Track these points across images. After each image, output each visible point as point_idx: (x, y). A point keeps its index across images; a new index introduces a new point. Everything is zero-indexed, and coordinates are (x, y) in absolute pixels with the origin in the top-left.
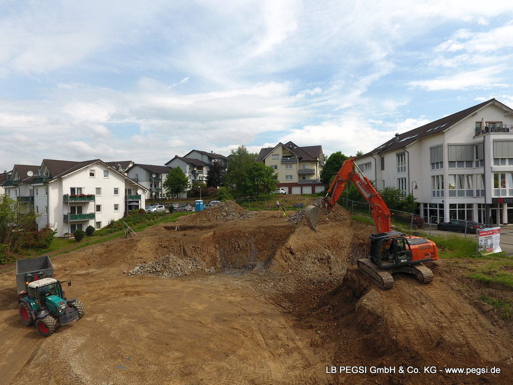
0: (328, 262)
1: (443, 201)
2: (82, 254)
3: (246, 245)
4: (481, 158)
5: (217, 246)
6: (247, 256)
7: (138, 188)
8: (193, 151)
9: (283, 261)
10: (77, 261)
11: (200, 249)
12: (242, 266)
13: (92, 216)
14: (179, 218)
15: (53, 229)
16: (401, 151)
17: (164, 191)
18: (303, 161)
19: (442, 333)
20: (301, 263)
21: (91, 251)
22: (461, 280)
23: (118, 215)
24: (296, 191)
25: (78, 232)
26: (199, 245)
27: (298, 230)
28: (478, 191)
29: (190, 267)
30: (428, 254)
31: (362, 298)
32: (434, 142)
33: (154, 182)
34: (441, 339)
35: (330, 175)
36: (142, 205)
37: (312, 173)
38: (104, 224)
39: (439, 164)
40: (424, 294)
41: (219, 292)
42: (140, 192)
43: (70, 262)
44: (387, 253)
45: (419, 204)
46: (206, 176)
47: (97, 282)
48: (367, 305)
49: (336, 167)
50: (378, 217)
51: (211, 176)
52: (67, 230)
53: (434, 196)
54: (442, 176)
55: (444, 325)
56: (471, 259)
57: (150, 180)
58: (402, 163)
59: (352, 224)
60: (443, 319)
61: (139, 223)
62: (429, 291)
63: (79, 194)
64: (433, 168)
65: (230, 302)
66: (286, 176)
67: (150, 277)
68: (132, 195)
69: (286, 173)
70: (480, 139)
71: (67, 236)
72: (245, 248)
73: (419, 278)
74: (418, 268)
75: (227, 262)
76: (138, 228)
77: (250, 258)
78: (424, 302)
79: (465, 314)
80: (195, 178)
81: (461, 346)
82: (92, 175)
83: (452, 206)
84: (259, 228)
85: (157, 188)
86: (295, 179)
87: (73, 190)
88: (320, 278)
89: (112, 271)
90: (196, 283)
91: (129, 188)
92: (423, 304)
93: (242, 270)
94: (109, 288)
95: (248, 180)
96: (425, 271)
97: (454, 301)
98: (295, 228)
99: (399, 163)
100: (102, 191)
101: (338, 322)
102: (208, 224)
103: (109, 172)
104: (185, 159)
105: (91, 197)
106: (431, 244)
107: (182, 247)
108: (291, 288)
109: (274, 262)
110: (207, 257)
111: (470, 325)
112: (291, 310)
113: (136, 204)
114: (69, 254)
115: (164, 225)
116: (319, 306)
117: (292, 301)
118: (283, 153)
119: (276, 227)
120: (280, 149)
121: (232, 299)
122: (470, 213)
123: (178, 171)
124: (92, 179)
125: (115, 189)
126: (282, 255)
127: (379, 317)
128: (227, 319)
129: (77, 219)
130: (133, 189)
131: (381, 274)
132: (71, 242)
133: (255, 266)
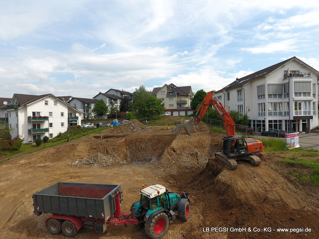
0: (196, 156)
1: (265, 119)
2: (41, 154)
3: (146, 147)
4: (287, 92)
5: (128, 148)
6: (146, 153)
7: (76, 112)
8: (111, 89)
9: (169, 156)
10: (38, 158)
11: (117, 150)
12: (143, 160)
13: (47, 130)
14: (103, 131)
15: (21, 138)
16: (240, 88)
17: (93, 115)
18: (180, 96)
19: (267, 194)
20: (180, 157)
21: (46, 152)
22: (277, 163)
23: (64, 129)
24: (176, 114)
25: (38, 140)
26: (116, 147)
27: (178, 137)
28: (285, 112)
29: (111, 161)
30: (257, 149)
31: (218, 175)
32: (259, 83)
33: (86, 109)
34: (266, 197)
35: (196, 104)
36: (79, 123)
37: (185, 103)
38: (55, 135)
39: (263, 96)
40: (255, 172)
41: (130, 175)
42: (77, 115)
43: (33, 159)
44: (233, 148)
45: (250, 121)
46: (119, 105)
47: (51, 171)
48: (221, 179)
49: (200, 99)
50: (228, 126)
51: (122, 105)
52: (31, 139)
53: (259, 115)
54: (264, 104)
55: (268, 189)
56: (282, 151)
57: (84, 108)
58: (240, 96)
59: (210, 133)
60: (267, 186)
61: (77, 134)
62: (258, 170)
63: (38, 116)
64: (259, 99)
65: (137, 181)
66: (169, 105)
67: (86, 167)
68: (72, 116)
69: (170, 103)
70: (287, 81)
71: (31, 143)
72: (145, 149)
73: (252, 163)
74: (252, 157)
75: (134, 157)
76: (77, 137)
77: (148, 155)
78: (256, 176)
79: (280, 183)
80: (112, 106)
81: (278, 201)
82: (46, 104)
83: (270, 121)
84: (154, 136)
85: (88, 113)
86: (175, 107)
87: (34, 113)
88: (192, 166)
89: (61, 164)
90: (115, 170)
91: (71, 112)
92: (255, 178)
93: (143, 162)
94: (60, 174)
95: (146, 107)
96: (256, 158)
97: (273, 175)
98: (176, 136)
99: (238, 96)
100: (53, 114)
101: (204, 190)
102: (122, 134)
103: (58, 102)
104: (106, 95)
105: (46, 118)
106: (259, 142)
107: (105, 148)
108: (174, 172)
109: (163, 156)
110: (122, 154)
111: (283, 189)
112: (175, 185)
113: (75, 122)
114: (32, 154)
115: (94, 136)
116: (192, 182)
117: (175, 179)
118: (168, 91)
119: (164, 135)
120: (166, 88)
121: (138, 179)
122: (280, 125)
123: (102, 102)
124: (46, 106)
125: (61, 113)
126: (168, 152)
127: (229, 186)
128: (135, 190)
129: (37, 132)
130: (73, 113)
131: (229, 160)
132: (34, 146)
133: (152, 159)
